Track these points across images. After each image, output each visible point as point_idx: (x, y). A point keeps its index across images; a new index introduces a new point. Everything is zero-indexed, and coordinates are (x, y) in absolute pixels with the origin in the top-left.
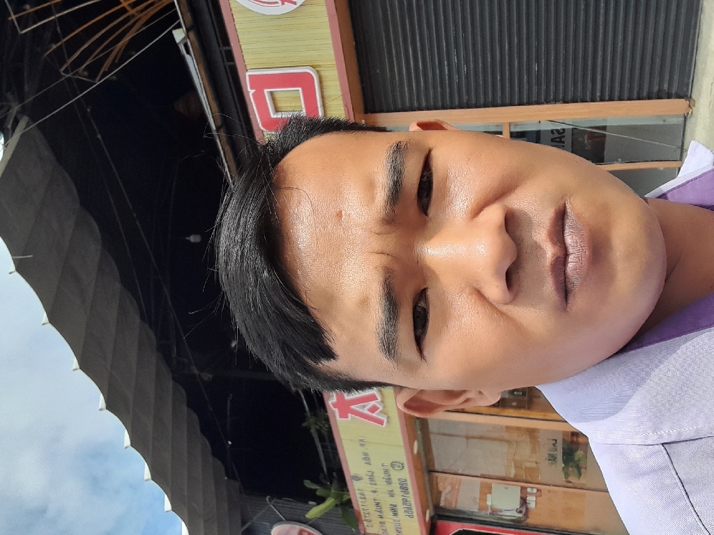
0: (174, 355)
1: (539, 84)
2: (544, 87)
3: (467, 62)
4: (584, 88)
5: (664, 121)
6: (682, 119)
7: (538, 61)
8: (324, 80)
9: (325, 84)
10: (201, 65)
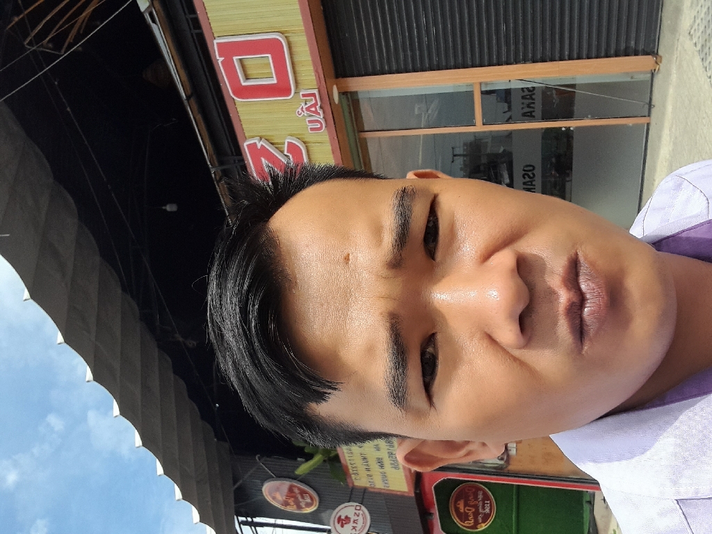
0: (158, 323)
1: (508, 44)
2: (512, 48)
3: (435, 24)
4: (553, 47)
5: (632, 78)
6: (649, 75)
7: (506, 21)
8: (292, 45)
9: (294, 49)
10: (167, 35)
